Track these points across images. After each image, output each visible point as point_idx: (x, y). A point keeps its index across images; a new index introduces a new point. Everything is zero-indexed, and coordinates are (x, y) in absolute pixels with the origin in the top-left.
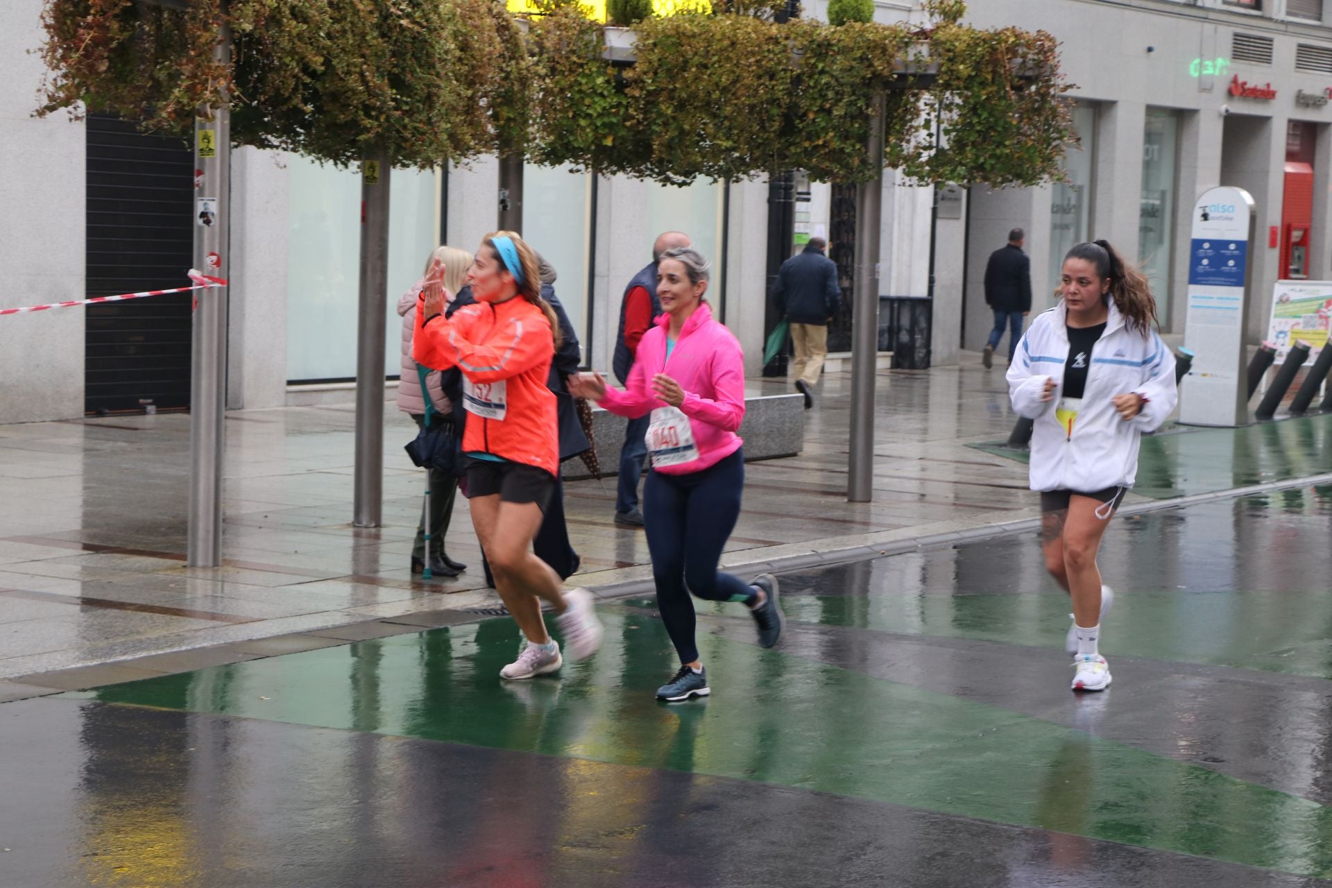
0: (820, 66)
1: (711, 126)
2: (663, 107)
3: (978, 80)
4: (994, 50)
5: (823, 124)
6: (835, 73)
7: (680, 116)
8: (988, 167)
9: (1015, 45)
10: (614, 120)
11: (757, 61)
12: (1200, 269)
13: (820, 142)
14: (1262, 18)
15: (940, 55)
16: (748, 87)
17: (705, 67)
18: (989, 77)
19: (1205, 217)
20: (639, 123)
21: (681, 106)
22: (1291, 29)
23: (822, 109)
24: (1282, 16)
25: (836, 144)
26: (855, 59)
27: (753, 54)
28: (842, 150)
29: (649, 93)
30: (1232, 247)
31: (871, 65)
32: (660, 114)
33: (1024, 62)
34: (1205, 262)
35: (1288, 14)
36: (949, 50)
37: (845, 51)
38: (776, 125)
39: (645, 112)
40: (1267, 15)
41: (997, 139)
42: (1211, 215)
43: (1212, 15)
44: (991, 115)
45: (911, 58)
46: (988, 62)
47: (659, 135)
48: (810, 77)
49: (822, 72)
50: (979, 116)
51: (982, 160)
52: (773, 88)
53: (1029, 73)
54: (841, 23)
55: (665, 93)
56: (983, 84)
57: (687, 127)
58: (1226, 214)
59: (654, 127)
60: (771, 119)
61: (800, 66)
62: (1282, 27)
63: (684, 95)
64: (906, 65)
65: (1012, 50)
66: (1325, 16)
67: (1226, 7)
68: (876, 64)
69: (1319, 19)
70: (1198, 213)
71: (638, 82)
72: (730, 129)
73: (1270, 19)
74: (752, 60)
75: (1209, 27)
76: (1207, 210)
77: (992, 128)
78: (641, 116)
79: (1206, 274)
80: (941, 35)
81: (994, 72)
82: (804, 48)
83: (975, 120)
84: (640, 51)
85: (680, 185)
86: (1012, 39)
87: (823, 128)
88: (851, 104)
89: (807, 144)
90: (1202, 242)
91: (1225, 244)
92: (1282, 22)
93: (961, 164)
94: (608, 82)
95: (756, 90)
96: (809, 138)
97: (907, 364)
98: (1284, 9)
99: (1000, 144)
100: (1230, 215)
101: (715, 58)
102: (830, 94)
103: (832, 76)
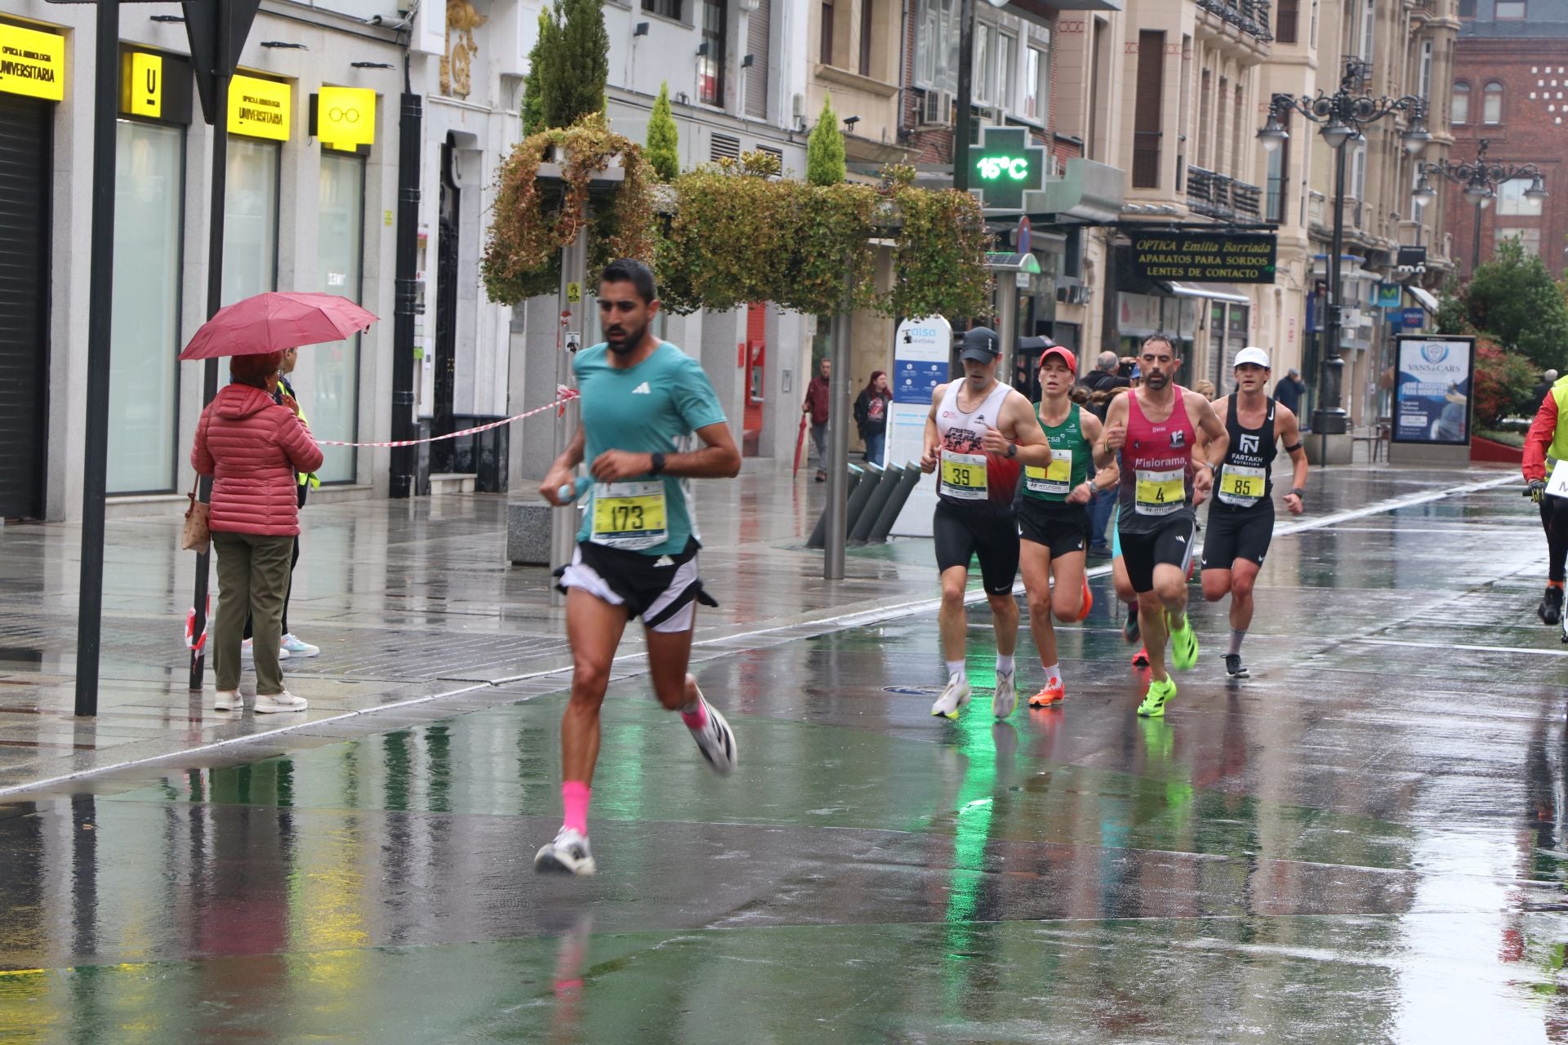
0: (818, 219)
1: (737, 267)
2: (703, 251)
3: (935, 232)
4: (945, 209)
5: (822, 267)
6: (832, 226)
7: (715, 258)
8: (945, 303)
9: (959, 204)
10: (665, 261)
11: (772, 216)
12: (904, 388)
13: (819, 281)
14: (725, 115)
15: (902, 212)
16: (765, 235)
17: (732, 218)
18: (943, 230)
19: (908, 339)
20: (679, 264)
21: (714, 252)
22: (751, 129)
23: (820, 255)
24: (742, 115)
25: (833, 283)
26: (846, 214)
27: (768, 209)
28: (835, 287)
29: (689, 240)
30: (934, 368)
31: (856, 219)
32: (699, 257)
33: (964, 219)
34: (909, 382)
35: (747, 112)
36: (911, 208)
37: (837, 207)
38: (783, 267)
39: (684, 256)
40: (729, 113)
41: (951, 280)
42: (914, 338)
43: (696, 115)
44: (945, 261)
45: (882, 213)
46: (942, 218)
47: (699, 275)
48: (811, 227)
49: (819, 224)
50: (936, 262)
51: (940, 297)
52: (783, 235)
53: (968, 227)
54: (829, 185)
55: (703, 240)
56: (938, 236)
57: (721, 268)
58: (928, 338)
59: (693, 268)
60: (780, 262)
61: (801, 219)
62: (743, 127)
63: (718, 242)
64: (878, 218)
65: (958, 210)
66: (769, 114)
67: (703, 106)
68: (863, 218)
69: (765, 117)
70: (901, 336)
71: (684, 228)
72: (751, 270)
73: (734, 118)
74: (767, 213)
75: (695, 126)
76: (910, 334)
77: (945, 271)
78: (681, 259)
79: (910, 393)
80: (901, 194)
81: (946, 226)
82: (806, 204)
83: (933, 265)
84: (682, 205)
85: (684, 314)
86: (957, 200)
87: (823, 271)
88: (842, 251)
89: (807, 283)
90: (905, 363)
91: (928, 365)
92: (743, 121)
93: (923, 298)
94: (658, 230)
95: (770, 237)
96: (809, 276)
97: (491, 487)
98: (744, 108)
99: (952, 285)
100: (932, 338)
101: (740, 212)
102: (827, 243)
103: (827, 227)
